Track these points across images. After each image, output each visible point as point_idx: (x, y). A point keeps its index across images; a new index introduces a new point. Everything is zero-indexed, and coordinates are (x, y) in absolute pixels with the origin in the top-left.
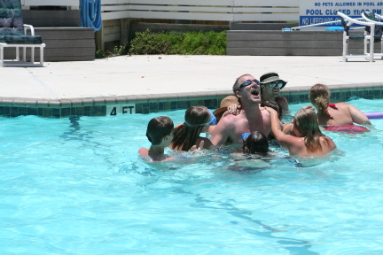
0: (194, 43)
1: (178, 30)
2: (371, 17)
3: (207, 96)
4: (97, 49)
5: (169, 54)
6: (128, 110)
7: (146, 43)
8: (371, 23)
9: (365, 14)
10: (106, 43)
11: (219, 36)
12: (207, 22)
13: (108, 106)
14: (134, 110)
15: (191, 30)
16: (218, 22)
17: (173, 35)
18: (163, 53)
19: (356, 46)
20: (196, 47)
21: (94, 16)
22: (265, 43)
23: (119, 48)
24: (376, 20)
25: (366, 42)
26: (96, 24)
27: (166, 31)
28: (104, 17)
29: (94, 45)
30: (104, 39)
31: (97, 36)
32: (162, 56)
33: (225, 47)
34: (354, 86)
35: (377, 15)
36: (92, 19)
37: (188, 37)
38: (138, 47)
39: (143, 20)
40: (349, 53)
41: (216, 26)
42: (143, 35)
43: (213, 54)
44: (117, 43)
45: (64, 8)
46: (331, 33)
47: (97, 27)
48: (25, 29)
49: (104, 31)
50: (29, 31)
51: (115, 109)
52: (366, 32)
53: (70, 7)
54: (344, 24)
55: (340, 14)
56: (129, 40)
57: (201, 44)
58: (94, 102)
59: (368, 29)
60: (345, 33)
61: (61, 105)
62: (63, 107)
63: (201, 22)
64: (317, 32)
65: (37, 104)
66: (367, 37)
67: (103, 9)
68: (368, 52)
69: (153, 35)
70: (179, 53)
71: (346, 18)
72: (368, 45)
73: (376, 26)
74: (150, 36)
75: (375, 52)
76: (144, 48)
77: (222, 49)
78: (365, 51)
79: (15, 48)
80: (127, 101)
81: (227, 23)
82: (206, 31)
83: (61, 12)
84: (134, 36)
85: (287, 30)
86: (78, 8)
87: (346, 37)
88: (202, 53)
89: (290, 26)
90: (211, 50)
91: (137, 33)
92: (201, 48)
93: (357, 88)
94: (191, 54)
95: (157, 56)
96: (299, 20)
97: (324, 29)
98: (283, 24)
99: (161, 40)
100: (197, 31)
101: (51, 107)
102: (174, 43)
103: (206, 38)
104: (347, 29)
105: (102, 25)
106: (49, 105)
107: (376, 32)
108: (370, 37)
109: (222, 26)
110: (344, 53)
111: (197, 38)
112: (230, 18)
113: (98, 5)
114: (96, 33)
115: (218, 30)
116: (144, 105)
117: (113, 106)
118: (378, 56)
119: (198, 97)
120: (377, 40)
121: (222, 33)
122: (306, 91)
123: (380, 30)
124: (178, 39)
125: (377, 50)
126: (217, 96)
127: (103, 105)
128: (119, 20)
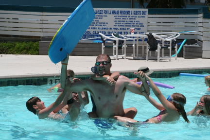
0: (21, 48)
1: (12, 41)
2: (117, 36)
3: (27, 78)
5: (7, 54)
8: (117, 39)
9: (114, 34)
11: (35, 44)
12: (29, 37)
15: (19, 41)
16: (35, 37)
17: (9, 44)
18: (4, 53)
19: (109, 51)
20: (22, 50)
24: (119, 37)
25: (114, 49)
27: (6, 41)
32: (3, 55)
33: (38, 50)
35: (120, 35)
37: (18, 45)
41: (33, 39)
43: (32, 54)
46: (96, 44)
52: (114, 44)
54: (102, 39)
55: (100, 34)
57: (25, 49)
59: (115, 42)
60: (103, 44)
63: (26, 37)
64: (88, 43)
66: (114, 46)
70: (13, 53)
71: (103, 36)
72: (115, 51)
73: (119, 41)
75: (119, 55)
77: (36, 51)
78: (114, 54)
81: (39, 37)
82: (27, 41)
87: (103, 46)
88: (25, 54)
90: (30, 52)
92: (25, 51)
94: (19, 54)
97: (91, 42)
99: (2, 46)
100: (23, 41)
102: (9, 48)
103: (28, 45)
104: (104, 42)
107: (119, 44)
108: (116, 46)
109: (36, 39)
111: (23, 45)
112: (41, 35)
115: (35, 41)
118: (120, 56)
119: (22, 78)
120: (120, 48)
121: (37, 43)
122: (81, 75)
123: (121, 42)
124: (12, 46)
125: (120, 53)
126: (33, 77)
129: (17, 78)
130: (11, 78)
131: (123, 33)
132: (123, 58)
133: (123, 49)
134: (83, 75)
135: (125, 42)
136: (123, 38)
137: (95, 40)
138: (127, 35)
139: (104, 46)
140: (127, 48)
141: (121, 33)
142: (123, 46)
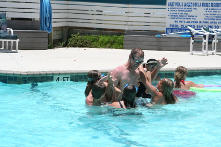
0: (105, 42)
1: (96, 34)
2: (207, 30)
4: (49, 44)
5: (90, 47)
6: (66, 79)
7: (78, 41)
8: (207, 33)
9: (203, 28)
10: (54, 40)
11: (119, 38)
12: (113, 30)
13: (54, 76)
14: (69, 79)
15: (103, 34)
16: (119, 30)
17: (93, 37)
18: (87, 47)
19: (198, 46)
20: (106, 44)
21: (48, 25)
22: (146, 43)
23: (62, 43)
24: (209, 31)
25: (203, 44)
26: (49, 29)
27: (89, 34)
28: (54, 25)
29: (47, 41)
30: (53, 37)
31: (49, 36)
32: (86, 48)
33: (123, 44)
34: (196, 69)
35: (210, 29)
36: (46, 26)
37: (102, 38)
38: (72, 43)
39: (76, 28)
40: (193, 50)
41: (118, 32)
42: (76, 36)
43: (116, 48)
44: (61, 40)
45: (31, 20)
46: (184, 38)
47: (50, 31)
48: (8, 31)
49: (53, 33)
50: (10, 32)
51: (58, 78)
52: (203, 39)
53: (34, 19)
54: (191, 33)
55: (189, 27)
56: (68, 39)
57: (109, 42)
58: (47, 74)
59: (205, 36)
60: (191, 38)
61: (27, 75)
62: (29, 76)
63: (109, 30)
64: (175, 38)
65: (14, 74)
66: (204, 41)
67: (53, 20)
68: (205, 50)
69: (82, 36)
70: (96, 47)
71: (192, 30)
72: (205, 46)
73: (209, 35)
74: (80, 37)
75: (208, 50)
76: (76, 44)
77: (121, 45)
78: (203, 49)
79: (1, 42)
80: (66, 74)
81: (124, 30)
82: (112, 35)
83: (29, 22)
84: (70, 37)
85: (158, 36)
86: (39, 20)
87: (192, 41)
88: (109, 48)
89: (160, 34)
90: (114, 46)
91: (72, 35)
92: (109, 45)
93: (198, 70)
94: (103, 48)
95: (83, 49)
96: (165, 30)
97: (179, 36)
98: (156, 32)
99: (86, 39)
100: (107, 35)
101: (21, 76)
102: (93, 41)
103: (112, 39)
104: (193, 36)
105: (52, 30)
106: (20, 75)
107: (209, 39)
108: (206, 41)
109: (121, 32)
110: (191, 50)
111: (107, 39)
112: (126, 28)
113: (50, 18)
114: (49, 34)
115: (119, 35)
116: (76, 76)
117: (57, 77)
118: (210, 52)
120: (210, 43)
121: (121, 36)
122: (168, 71)
123: (211, 37)
124: (96, 39)
125: (210, 49)
127: (52, 75)
128: (62, 27)
131: (214, 27)
132: (213, 54)
133: (213, 44)
134: (170, 71)
135: (216, 37)
136: (213, 32)
137: (182, 34)
138: (218, 30)
140: (217, 44)
141: (211, 27)
142: (214, 41)
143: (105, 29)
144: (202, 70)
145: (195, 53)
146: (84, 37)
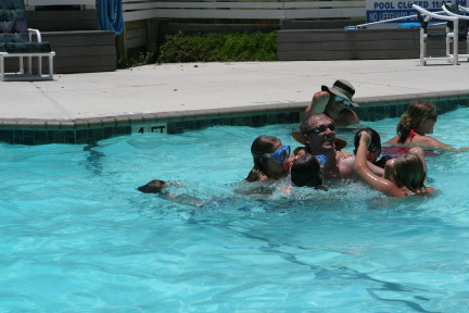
0: (237, 47)
1: (217, 31)
2: (454, 10)
3: (255, 112)
4: (118, 58)
5: (207, 61)
7: (179, 48)
8: (454, 17)
9: (447, 6)
10: (129, 50)
11: (268, 37)
12: (253, 21)
15: (232, 31)
16: (267, 21)
17: (211, 38)
18: (200, 60)
19: (437, 47)
20: (240, 52)
21: (114, 17)
22: (324, 45)
23: (146, 55)
24: (459, 13)
25: (448, 41)
26: (117, 25)
27: (203, 33)
28: (127, 17)
29: (114, 52)
30: (127, 44)
31: (118, 41)
32: (199, 64)
33: (275, 51)
34: (435, 95)
35: (461, 8)
36: (111, 21)
37: (230, 39)
38: (168, 54)
39: (174, 20)
40: (427, 55)
41: (264, 25)
42: (175, 38)
43: (261, 60)
44: (143, 49)
45: (77, 8)
46: (405, 30)
47: (118, 30)
48: (31, 35)
49: (127, 35)
50: (35, 36)
52: (447, 29)
53: (84, 6)
54: (420, 18)
55: (415, 7)
56: (158, 46)
57: (245, 48)
58: (116, 122)
59: (450, 24)
60: (422, 30)
61: (76, 126)
62: (78, 129)
63: (246, 21)
64: (388, 31)
65: (46, 126)
66: (449, 34)
67: (124, 7)
68: (452, 53)
69: (187, 38)
70: (220, 60)
71: (424, 11)
72: (451, 45)
73: (460, 21)
74: (183, 40)
75: (460, 53)
76: (176, 54)
77: (272, 53)
78: (448, 52)
80: (156, 120)
81: (277, 21)
82: (251, 31)
83: (74, 12)
84: (163, 41)
85: (351, 28)
86: (94, 8)
87: (423, 36)
88: (247, 59)
89: (355, 23)
90: (258, 55)
91: (167, 37)
92: (246, 53)
93: (439, 98)
94: (234, 60)
95: (192, 64)
96: (365, 15)
97: (396, 26)
98: (346, 21)
99: (196, 44)
100: (241, 32)
101: (63, 129)
102: (213, 48)
103: (252, 40)
104: (425, 25)
105: (124, 27)
106: (60, 126)
107: (460, 29)
108: (452, 34)
109: (271, 25)
110: (422, 55)
111: (241, 40)
112: (280, 15)
113: (119, 3)
114: (117, 37)
115: (267, 30)
116: (179, 124)
118: (463, 57)
119: (243, 113)
120: (462, 38)
121: (272, 34)
122: (375, 102)
123: (465, 25)
124: (217, 43)
125: (462, 50)
126: (267, 110)
127: (127, 125)
128: (144, 21)
129: (231, 113)
130: (219, 114)
134: (380, 102)
139: (426, 35)
143: (237, 21)
144: (449, 97)
145: (431, 60)
146: (191, 40)
